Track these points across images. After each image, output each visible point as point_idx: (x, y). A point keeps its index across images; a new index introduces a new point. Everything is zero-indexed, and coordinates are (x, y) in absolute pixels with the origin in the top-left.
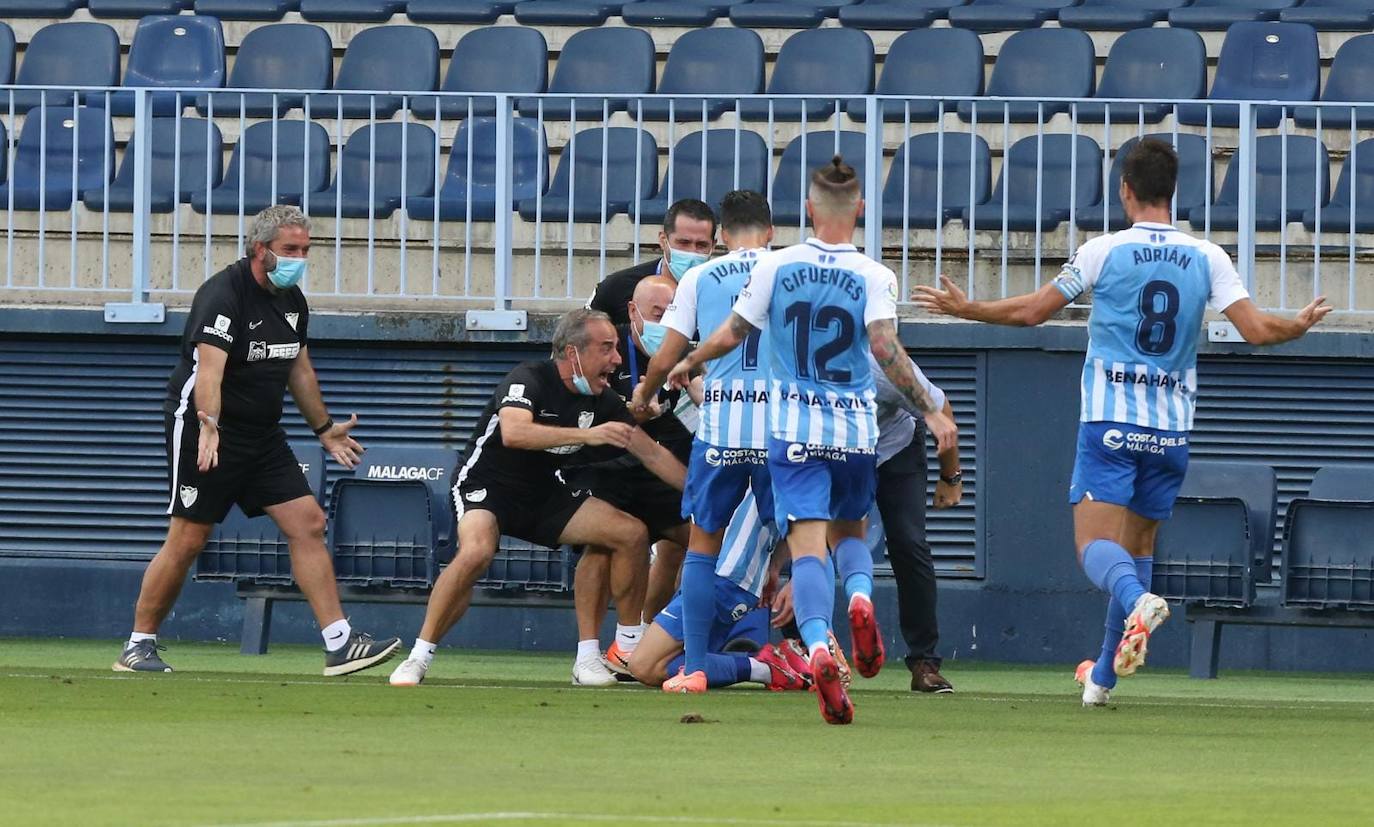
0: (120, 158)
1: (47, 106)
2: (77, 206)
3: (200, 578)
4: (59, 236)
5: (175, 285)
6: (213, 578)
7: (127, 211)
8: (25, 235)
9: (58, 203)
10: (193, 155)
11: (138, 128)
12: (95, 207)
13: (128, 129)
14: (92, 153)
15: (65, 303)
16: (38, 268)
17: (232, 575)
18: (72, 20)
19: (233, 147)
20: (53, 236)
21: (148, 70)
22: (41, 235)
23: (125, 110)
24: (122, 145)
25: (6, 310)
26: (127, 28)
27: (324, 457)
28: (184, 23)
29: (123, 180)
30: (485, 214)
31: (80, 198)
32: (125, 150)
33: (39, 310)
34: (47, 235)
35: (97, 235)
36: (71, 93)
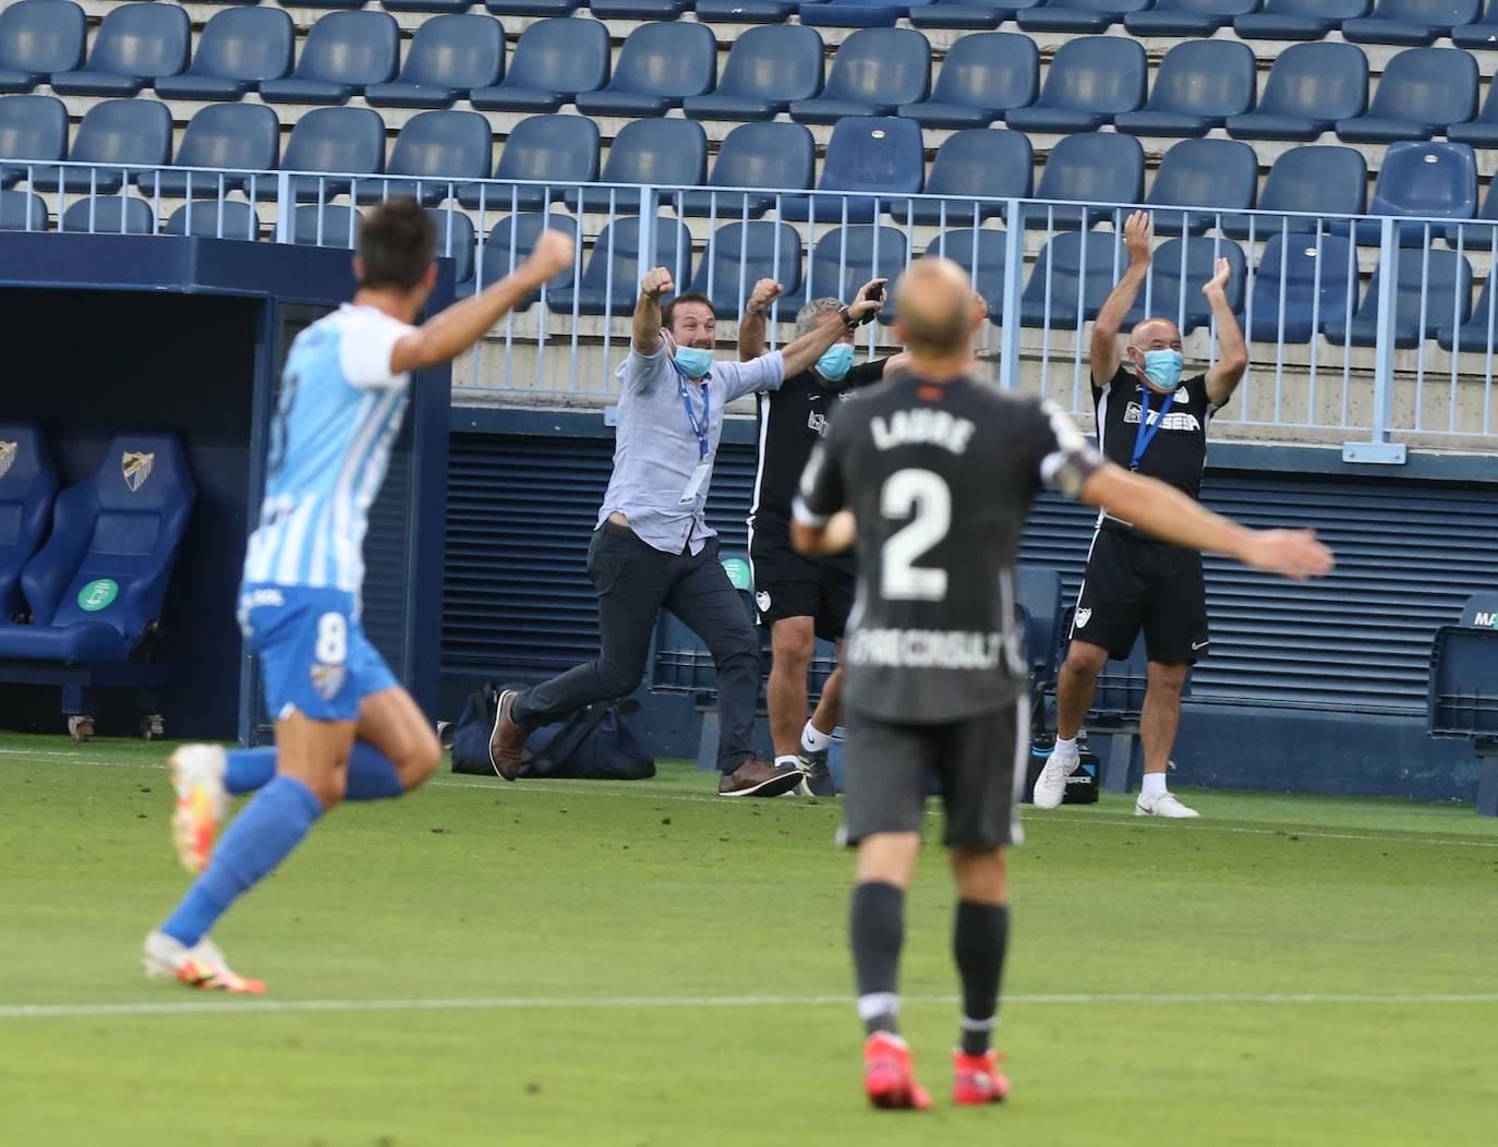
0: (1363, 289)
1: (1289, 233)
2: (1317, 339)
3: (1435, 734)
4: (1298, 369)
5: (1418, 423)
6: (1449, 734)
7: (1371, 346)
8: (1262, 367)
9: (1299, 335)
10: (1440, 289)
11: (1383, 259)
12: (1337, 340)
13: (1374, 260)
14: (1334, 283)
15: (1302, 441)
16: (1274, 403)
17: (1469, 732)
18: (1318, 143)
19: (1483, 282)
20: (1291, 369)
21: (1397, 197)
22: (1279, 368)
23: (1370, 239)
24: (1366, 277)
25: (1239, 445)
26: (1375, 153)
28: (1435, 150)
29: (1366, 313)
31: (1321, 330)
32: (1371, 281)
33: (1275, 447)
34: (1286, 368)
35: (1337, 370)
36: (1314, 220)
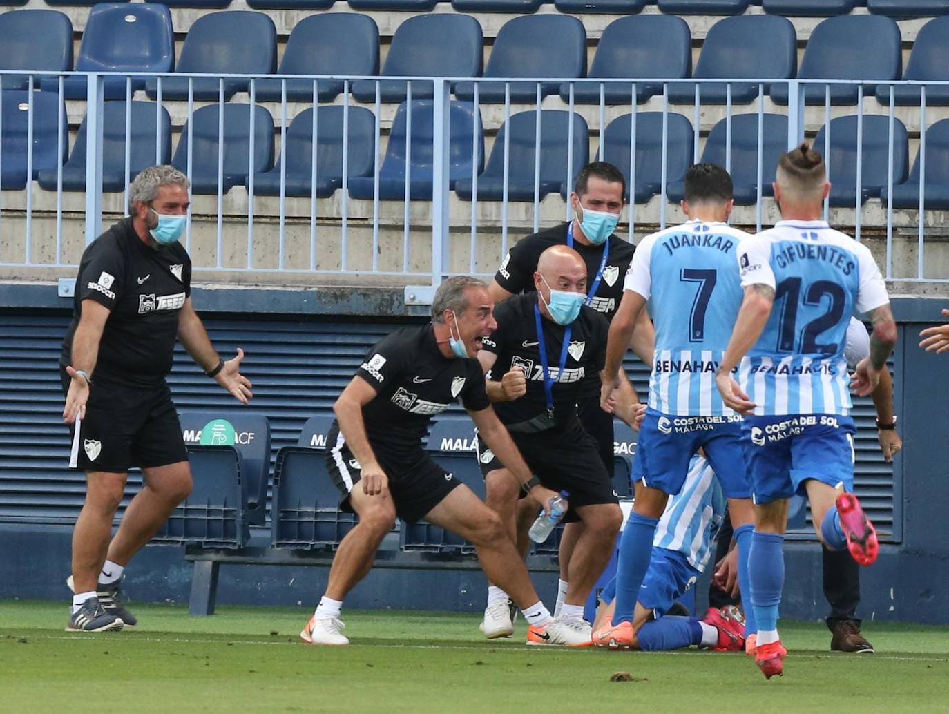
0: (72, 139)
1: (5, 89)
2: (31, 185)
4: (15, 214)
6: (162, 542)
7: (80, 191)
9: (15, 183)
11: (90, 111)
12: (50, 186)
13: (81, 113)
14: (45, 135)
15: (21, 279)
17: (181, 539)
18: (27, 7)
19: (181, 129)
20: (9, 214)
21: (101, 55)
23: (77, 93)
24: (75, 127)
26: (79, 15)
27: (268, 427)
28: (134, 10)
29: (76, 161)
30: (423, 193)
31: (35, 178)
32: (79, 132)
34: (3, 214)
35: (51, 213)
36: (26, 78)
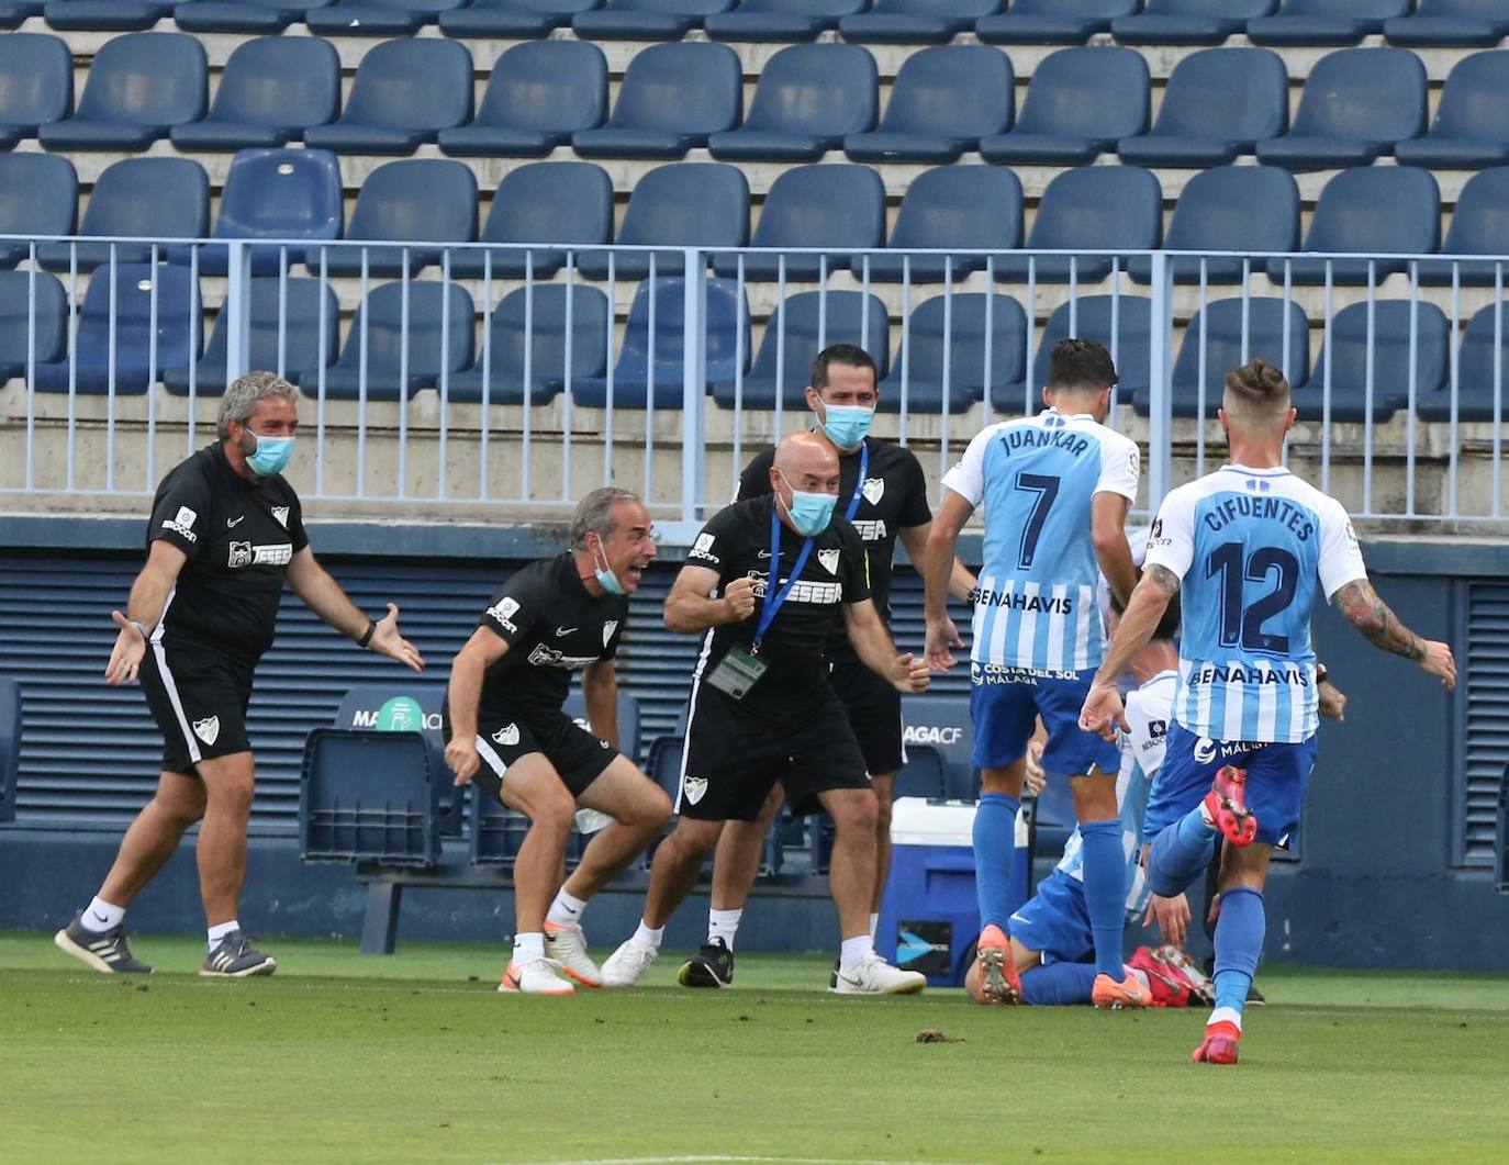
0: (209, 328)
1: (119, 262)
2: (155, 388)
3: (309, 858)
4: (133, 426)
6: (327, 858)
8: (90, 425)
9: (133, 385)
10: (302, 325)
11: (232, 291)
12: (179, 390)
13: (220, 292)
14: (174, 322)
16: (106, 467)
17: (351, 854)
18: (149, 154)
19: (353, 315)
20: (126, 426)
21: (246, 218)
22: (111, 425)
23: (215, 267)
24: (212, 313)
25: (66, 520)
26: (219, 164)
28: (291, 158)
29: (214, 357)
31: (160, 378)
32: (217, 319)
33: (108, 520)
34: (119, 426)
35: (180, 426)
36: (148, 247)
